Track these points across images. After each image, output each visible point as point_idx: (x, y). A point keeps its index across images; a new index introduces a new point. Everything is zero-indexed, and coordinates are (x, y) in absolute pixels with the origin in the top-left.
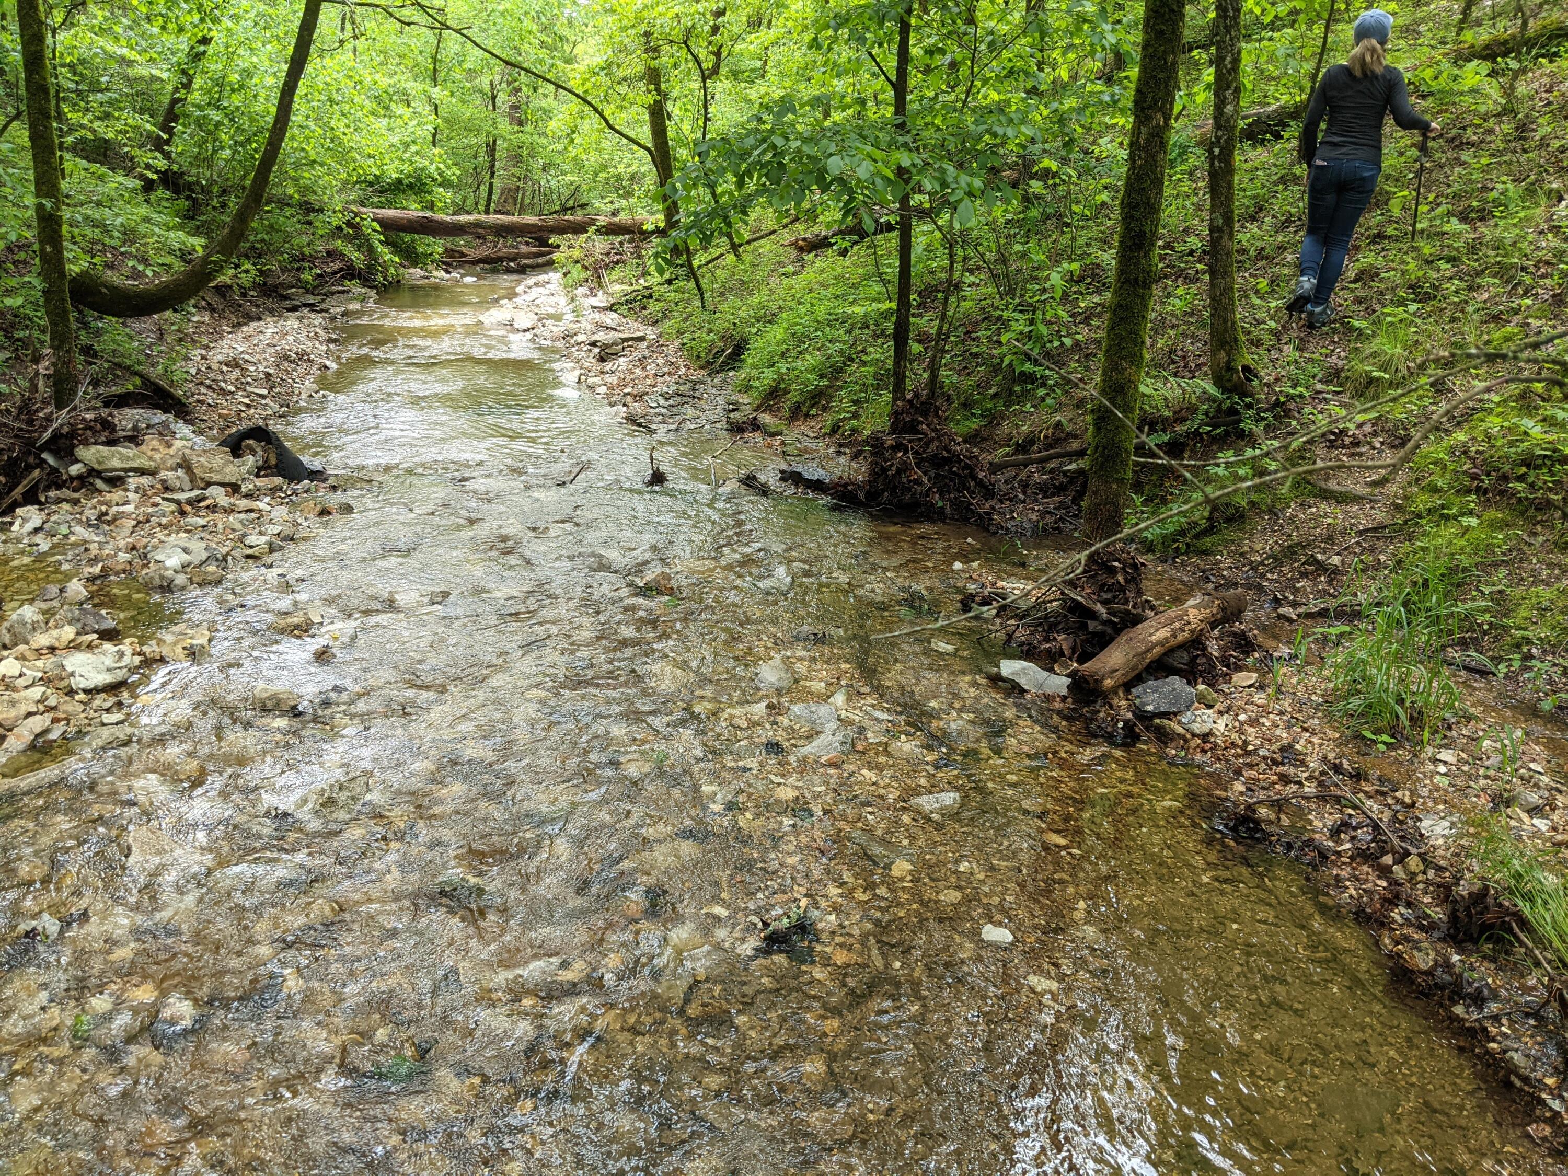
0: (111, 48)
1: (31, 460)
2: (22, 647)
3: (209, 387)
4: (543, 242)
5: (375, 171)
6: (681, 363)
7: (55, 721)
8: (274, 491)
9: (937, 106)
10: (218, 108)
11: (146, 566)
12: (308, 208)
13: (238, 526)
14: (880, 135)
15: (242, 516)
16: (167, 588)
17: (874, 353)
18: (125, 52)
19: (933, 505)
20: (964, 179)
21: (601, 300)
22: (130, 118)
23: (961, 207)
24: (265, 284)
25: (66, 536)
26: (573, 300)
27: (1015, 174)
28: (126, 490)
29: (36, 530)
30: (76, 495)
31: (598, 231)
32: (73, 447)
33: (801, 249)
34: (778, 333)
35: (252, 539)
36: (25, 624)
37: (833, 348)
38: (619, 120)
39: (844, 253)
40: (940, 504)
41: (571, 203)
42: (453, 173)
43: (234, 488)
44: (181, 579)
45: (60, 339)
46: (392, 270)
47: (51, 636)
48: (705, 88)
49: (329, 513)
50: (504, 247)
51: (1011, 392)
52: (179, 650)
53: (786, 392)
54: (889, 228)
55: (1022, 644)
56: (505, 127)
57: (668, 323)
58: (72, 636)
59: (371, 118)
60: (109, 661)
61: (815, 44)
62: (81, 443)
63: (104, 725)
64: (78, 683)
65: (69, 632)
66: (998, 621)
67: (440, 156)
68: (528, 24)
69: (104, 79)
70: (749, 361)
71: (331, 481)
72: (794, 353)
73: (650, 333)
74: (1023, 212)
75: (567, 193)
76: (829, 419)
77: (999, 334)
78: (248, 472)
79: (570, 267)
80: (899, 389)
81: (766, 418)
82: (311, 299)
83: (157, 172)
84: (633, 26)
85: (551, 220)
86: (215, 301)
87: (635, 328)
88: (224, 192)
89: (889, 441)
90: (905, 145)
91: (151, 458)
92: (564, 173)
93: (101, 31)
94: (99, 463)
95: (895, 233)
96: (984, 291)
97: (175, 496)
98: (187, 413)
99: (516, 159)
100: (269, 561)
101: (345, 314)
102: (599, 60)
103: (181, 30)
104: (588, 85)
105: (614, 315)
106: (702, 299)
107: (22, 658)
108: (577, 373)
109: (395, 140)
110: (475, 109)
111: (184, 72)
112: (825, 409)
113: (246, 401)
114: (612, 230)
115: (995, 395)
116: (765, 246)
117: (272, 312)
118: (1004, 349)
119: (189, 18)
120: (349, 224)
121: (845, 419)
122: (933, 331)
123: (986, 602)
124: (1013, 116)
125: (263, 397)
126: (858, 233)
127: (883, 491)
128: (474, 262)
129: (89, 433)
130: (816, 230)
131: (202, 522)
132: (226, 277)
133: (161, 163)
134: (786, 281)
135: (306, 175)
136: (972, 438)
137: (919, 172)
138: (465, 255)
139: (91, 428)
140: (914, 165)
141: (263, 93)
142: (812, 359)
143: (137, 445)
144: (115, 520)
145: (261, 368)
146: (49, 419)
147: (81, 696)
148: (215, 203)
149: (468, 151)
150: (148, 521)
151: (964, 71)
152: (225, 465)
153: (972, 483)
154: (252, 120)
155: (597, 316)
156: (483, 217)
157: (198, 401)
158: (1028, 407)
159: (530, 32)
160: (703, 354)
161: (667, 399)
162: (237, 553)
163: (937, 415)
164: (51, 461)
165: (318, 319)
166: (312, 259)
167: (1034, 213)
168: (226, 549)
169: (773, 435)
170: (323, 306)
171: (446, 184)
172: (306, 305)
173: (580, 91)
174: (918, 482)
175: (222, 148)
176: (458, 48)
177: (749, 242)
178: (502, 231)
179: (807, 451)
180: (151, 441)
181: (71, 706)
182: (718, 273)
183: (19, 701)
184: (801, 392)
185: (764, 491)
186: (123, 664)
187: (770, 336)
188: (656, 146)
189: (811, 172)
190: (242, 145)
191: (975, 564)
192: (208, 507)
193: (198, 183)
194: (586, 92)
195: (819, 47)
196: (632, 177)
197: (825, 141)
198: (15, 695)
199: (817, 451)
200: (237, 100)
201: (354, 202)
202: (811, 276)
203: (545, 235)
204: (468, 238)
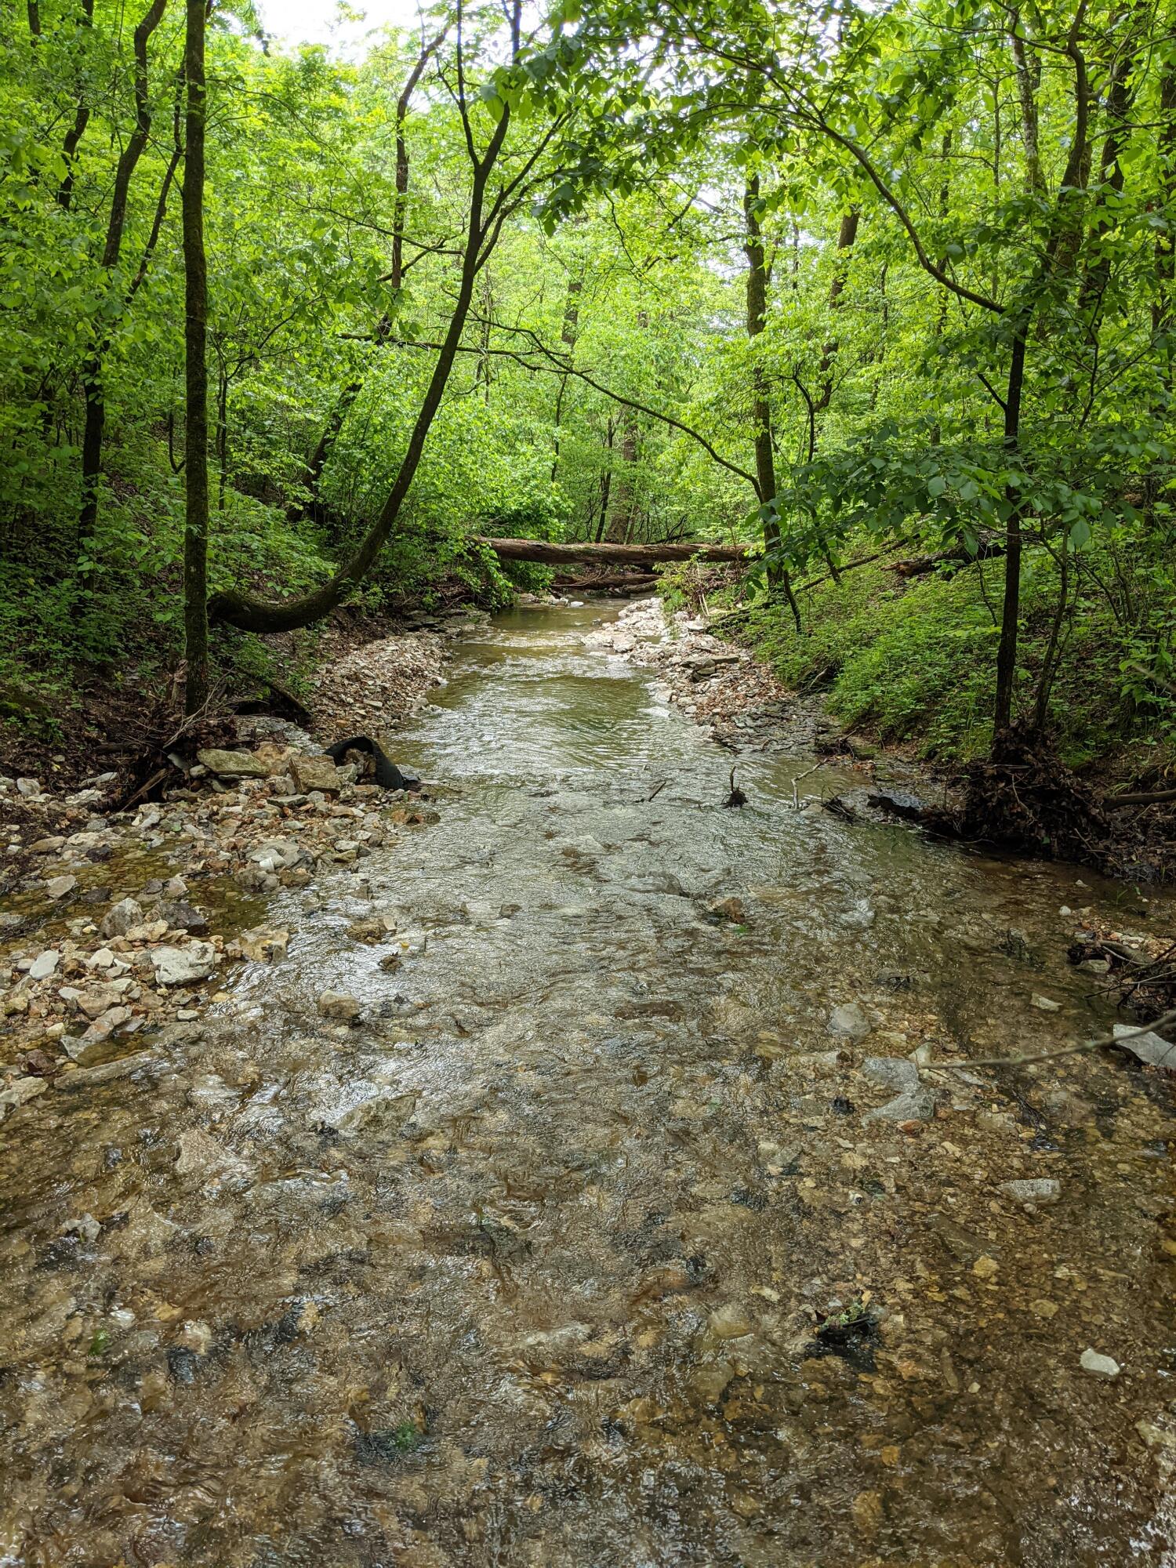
0: (274, 395)
1: (159, 760)
2: (119, 938)
3: (331, 698)
4: (648, 569)
5: (495, 503)
6: (772, 683)
7: (135, 1013)
8: (369, 798)
9: (1053, 427)
10: (362, 447)
11: (243, 865)
12: (434, 537)
13: (332, 830)
14: (988, 455)
15: (337, 821)
16: (258, 888)
17: (977, 678)
18: (286, 398)
19: (1038, 842)
20: (1080, 498)
21: (697, 624)
22: (284, 457)
23: (1076, 528)
24: (390, 605)
25: (178, 833)
26: (671, 623)
27: (1139, 497)
28: (238, 792)
29: (153, 826)
30: (194, 795)
31: (700, 558)
32: (197, 749)
33: (902, 573)
34: (874, 656)
35: (343, 844)
36: (124, 915)
37: (932, 672)
38: (728, 452)
39: (948, 577)
40: (1047, 841)
41: (677, 532)
42: (569, 506)
43: (333, 794)
44: (272, 880)
45: (196, 651)
46: (505, 594)
47: (145, 929)
48: (812, 420)
49: (418, 821)
50: (611, 573)
51: (1130, 724)
52: (258, 950)
53: (880, 715)
54: (997, 552)
55: (1140, 1007)
56: (619, 462)
57: (762, 645)
58: (163, 930)
59: (497, 456)
60: (192, 957)
61: (924, 371)
62: (203, 746)
63: (179, 1020)
64: (163, 977)
65: (161, 926)
66: (1112, 978)
67: (558, 490)
68: (646, 367)
69: (267, 423)
70: (843, 683)
71: (423, 791)
72: (890, 676)
73: (744, 656)
74: (1147, 535)
75: (675, 523)
76: (925, 744)
77: (1117, 662)
78: (350, 780)
79: (671, 592)
80: (1002, 717)
81: (857, 741)
82: (431, 620)
83: (304, 504)
84: (744, 365)
85: (656, 548)
86: (345, 619)
87: (730, 650)
88: (362, 522)
89: (990, 770)
90: (1015, 465)
91: (264, 763)
92: (672, 504)
93: (267, 382)
94: (218, 765)
95: (1004, 557)
96: (1101, 616)
97: (279, 800)
98: (309, 722)
99: (628, 491)
100: (355, 866)
101: (460, 634)
102: (710, 396)
103: (334, 378)
104: (698, 420)
105: (710, 638)
106: (798, 622)
107: (116, 949)
108: (669, 692)
109: (517, 475)
110: (593, 445)
111: (335, 416)
112: (921, 734)
113: (362, 712)
114: (713, 557)
115: (1111, 727)
116: (867, 571)
117: (395, 632)
118: (1123, 678)
119: (341, 368)
120: (470, 552)
121: (942, 744)
122: (1042, 657)
123: (1098, 955)
124: (1136, 433)
125: (378, 709)
126: (963, 557)
127: (982, 823)
128: (582, 588)
129: (211, 737)
130: (920, 554)
131: (299, 825)
132: (356, 598)
133: (308, 497)
134: (885, 605)
135: (434, 507)
136: (1085, 771)
137: (1029, 493)
138: (573, 581)
139: (213, 733)
140: (1024, 486)
141: (401, 433)
142: (908, 683)
143: (253, 750)
144: (223, 819)
145: (379, 682)
146: (177, 723)
147: (163, 990)
148: (352, 532)
149: (584, 485)
150: (252, 822)
151: (1083, 392)
152: (327, 772)
153: (1084, 820)
154: (390, 458)
155: (693, 638)
156: (593, 546)
157: (320, 711)
158: (1150, 740)
159: (649, 374)
160: (795, 676)
161: (754, 720)
162: (327, 857)
163: (1045, 745)
164: (176, 762)
165: (435, 639)
166: (434, 583)
167: (1159, 536)
168: (318, 852)
169: (864, 758)
170: (441, 627)
171: (561, 516)
172: (426, 626)
173: (690, 426)
174: (1022, 815)
175: (362, 483)
176: (581, 390)
177: (849, 567)
178: (609, 558)
179: (900, 776)
180: (267, 747)
181: (153, 1000)
182: (817, 597)
183: (105, 991)
184: (896, 715)
185: (849, 817)
186: (205, 961)
187: (865, 660)
188: (761, 475)
189: (911, 494)
190: (380, 480)
191: (1086, 911)
192: (307, 811)
193: (340, 514)
194: (695, 426)
195: (928, 374)
196: (737, 506)
197: (927, 462)
198: (104, 985)
199: (911, 777)
200: (378, 439)
201: (476, 532)
202: (912, 600)
203: (649, 562)
204: (579, 565)
